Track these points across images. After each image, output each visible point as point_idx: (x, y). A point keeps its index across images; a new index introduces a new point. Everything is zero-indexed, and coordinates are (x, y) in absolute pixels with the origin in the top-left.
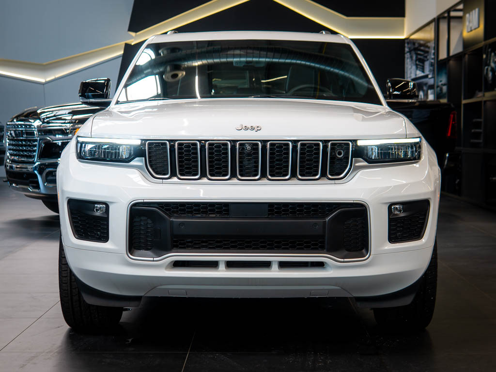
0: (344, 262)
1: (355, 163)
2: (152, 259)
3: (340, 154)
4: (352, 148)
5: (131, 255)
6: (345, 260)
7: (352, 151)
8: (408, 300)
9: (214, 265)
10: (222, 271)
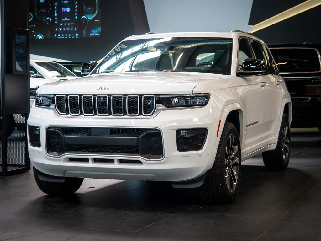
0: (149, 161)
1: (157, 107)
2: (57, 156)
3: (149, 102)
4: (156, 99)
5: (49, 154)
6: (150, 160)
7: (155, 100)
8: (199, 185)
9: (86, 160)
10: (91, 164)
